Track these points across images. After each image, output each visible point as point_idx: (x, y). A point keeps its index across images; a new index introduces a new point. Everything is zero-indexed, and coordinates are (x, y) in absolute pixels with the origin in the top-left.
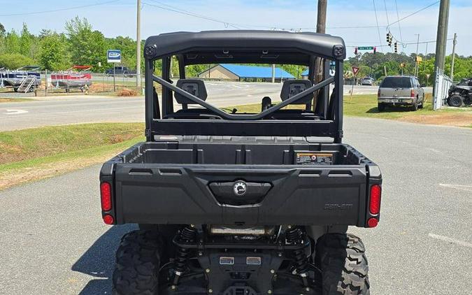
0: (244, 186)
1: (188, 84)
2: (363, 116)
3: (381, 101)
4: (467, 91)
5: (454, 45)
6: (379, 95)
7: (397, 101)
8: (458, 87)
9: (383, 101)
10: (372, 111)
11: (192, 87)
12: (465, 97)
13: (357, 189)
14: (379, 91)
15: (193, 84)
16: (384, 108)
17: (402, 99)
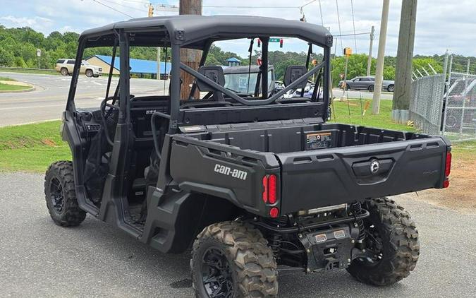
0: (377, 164)
1: (210, 71)
5: (372, 40)
13: (440, 157)
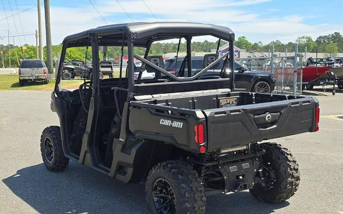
2: (9, 89)
3: (22, 78)
4: (72, 69)
6: (20, 74)
7: (34, 78)
8: (67, 66)
9: (24, 78)
10: (14, 86)
11: (156, 60)
12: (72, 73)
14: (20, 71)
15: (156, 59)
16: (23, 83)
17: (38, 76)
